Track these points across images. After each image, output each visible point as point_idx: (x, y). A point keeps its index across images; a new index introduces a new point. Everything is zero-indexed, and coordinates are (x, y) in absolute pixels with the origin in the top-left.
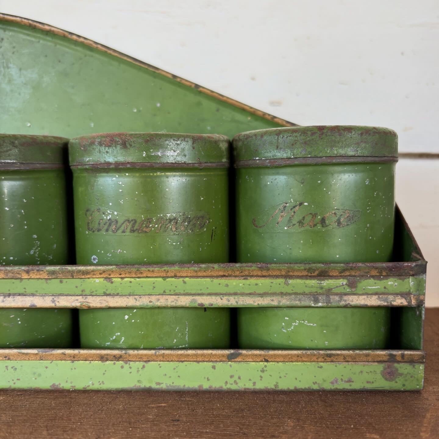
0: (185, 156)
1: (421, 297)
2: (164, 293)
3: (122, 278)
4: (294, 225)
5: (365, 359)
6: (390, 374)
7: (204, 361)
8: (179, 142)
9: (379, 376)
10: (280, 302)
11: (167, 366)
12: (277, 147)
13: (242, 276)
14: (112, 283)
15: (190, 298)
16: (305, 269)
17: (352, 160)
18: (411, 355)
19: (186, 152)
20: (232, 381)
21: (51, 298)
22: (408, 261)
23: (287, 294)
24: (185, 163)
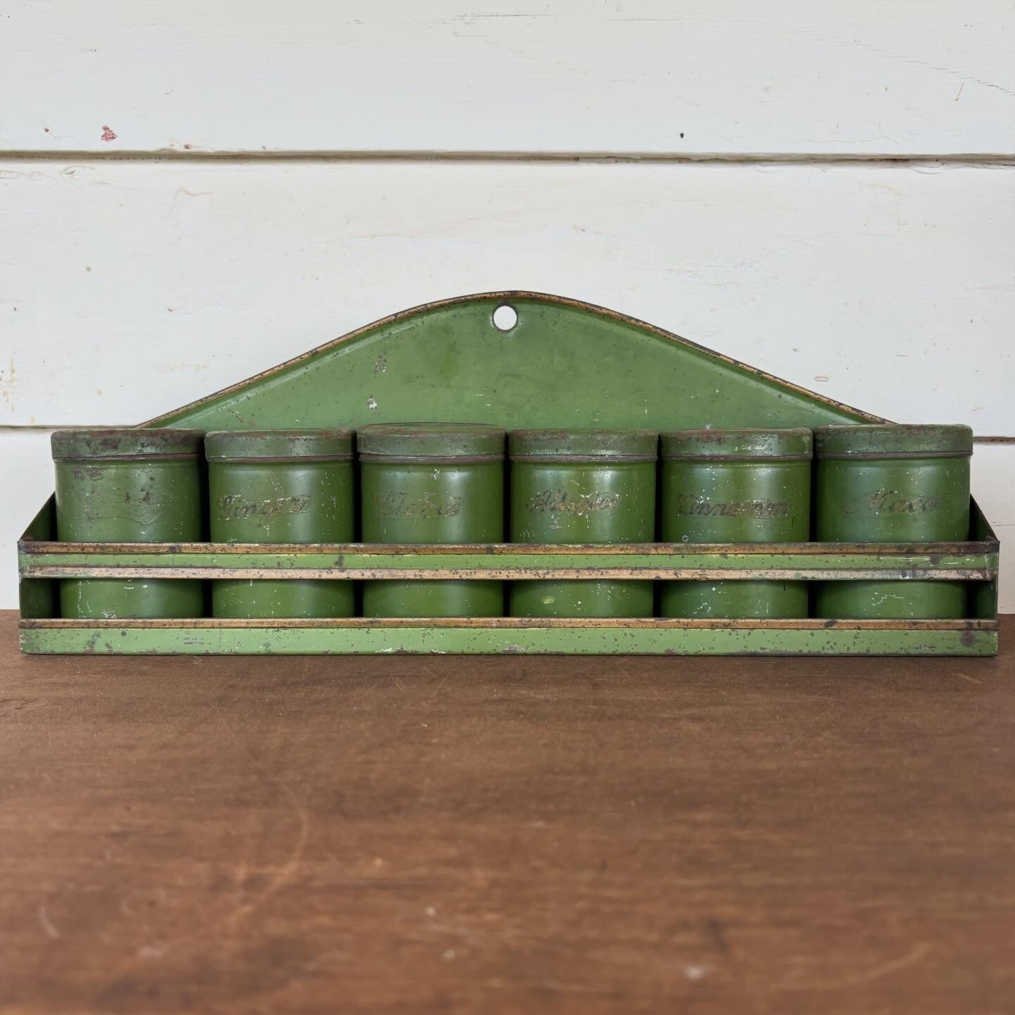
0: (771, 450)
1: (995, 573)
2: (772, 568)
3: (735, 554)
4: (885, 510)
5: (945, 627)
6: (968, 641)
7: (803, 629)
8: (767, 439)
9: (958, 642)
10: (873, 575)
11: (771, 634)
12: (870, 443)
13: (841, 553)
14: (727, 558)
15: (795, 572)
16: (896, 547)
17: (935, 455)
18: (986, 623)
19: (773, 447)
20: (829, 646)
21: (673, 571)
22: (983, 540)
23: (879, 569)
24: (771, 456)
